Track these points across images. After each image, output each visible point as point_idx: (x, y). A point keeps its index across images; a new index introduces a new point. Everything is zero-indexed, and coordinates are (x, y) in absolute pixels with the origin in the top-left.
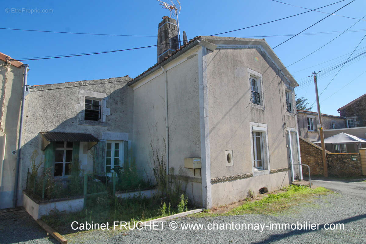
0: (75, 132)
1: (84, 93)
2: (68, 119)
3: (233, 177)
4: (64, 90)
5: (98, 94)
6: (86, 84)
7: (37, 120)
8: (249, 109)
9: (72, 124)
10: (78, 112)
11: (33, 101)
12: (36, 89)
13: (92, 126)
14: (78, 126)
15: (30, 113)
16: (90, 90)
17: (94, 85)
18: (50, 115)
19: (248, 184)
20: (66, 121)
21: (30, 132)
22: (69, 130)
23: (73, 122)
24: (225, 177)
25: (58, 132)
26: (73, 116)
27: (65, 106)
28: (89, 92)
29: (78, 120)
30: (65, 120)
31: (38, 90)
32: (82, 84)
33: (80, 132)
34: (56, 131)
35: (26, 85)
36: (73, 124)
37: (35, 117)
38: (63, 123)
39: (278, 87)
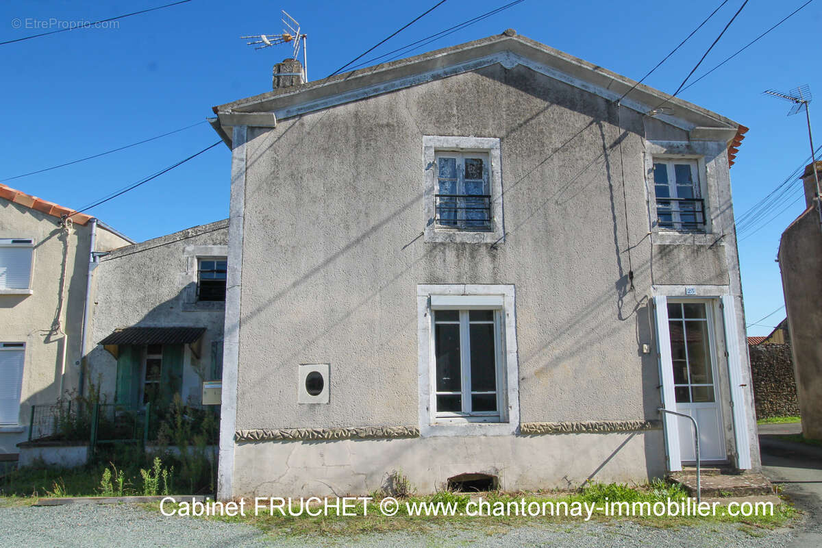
0: (176, 326)
1: (194, 251)
2: (163, 301)
3: (324, 431)
4: (156, 250)
5: (221, 248)
6: (196, 233)
7: (112, 307)
8: (419, 249)
9: (170, 310)
10: (181, 287)
11: (106, 277)
12: (110, 257)
13: (208, 313)
14: (181, 313)
15: (101, 298)
16: (205, 243)
17: (214, 232)
18: (133, 296)
19: (394, 457)
20: (159, 306)
21: (100, 328)
22: (165, 322)
23: (172, 308)
24: (289, 431)
25: (146, 326)
26: (173, 296)
27: (158, 279)
28: (204, 246)
29: (181, 302)
30: (158, 304)
31: (113, 257)
32: (190, 234)
33: (186, 324)
34: (143, 326)
35: (93, 253)
36: (173, 310)
37: (108, 304)
38: (154, 310)
39: (603, 158)
